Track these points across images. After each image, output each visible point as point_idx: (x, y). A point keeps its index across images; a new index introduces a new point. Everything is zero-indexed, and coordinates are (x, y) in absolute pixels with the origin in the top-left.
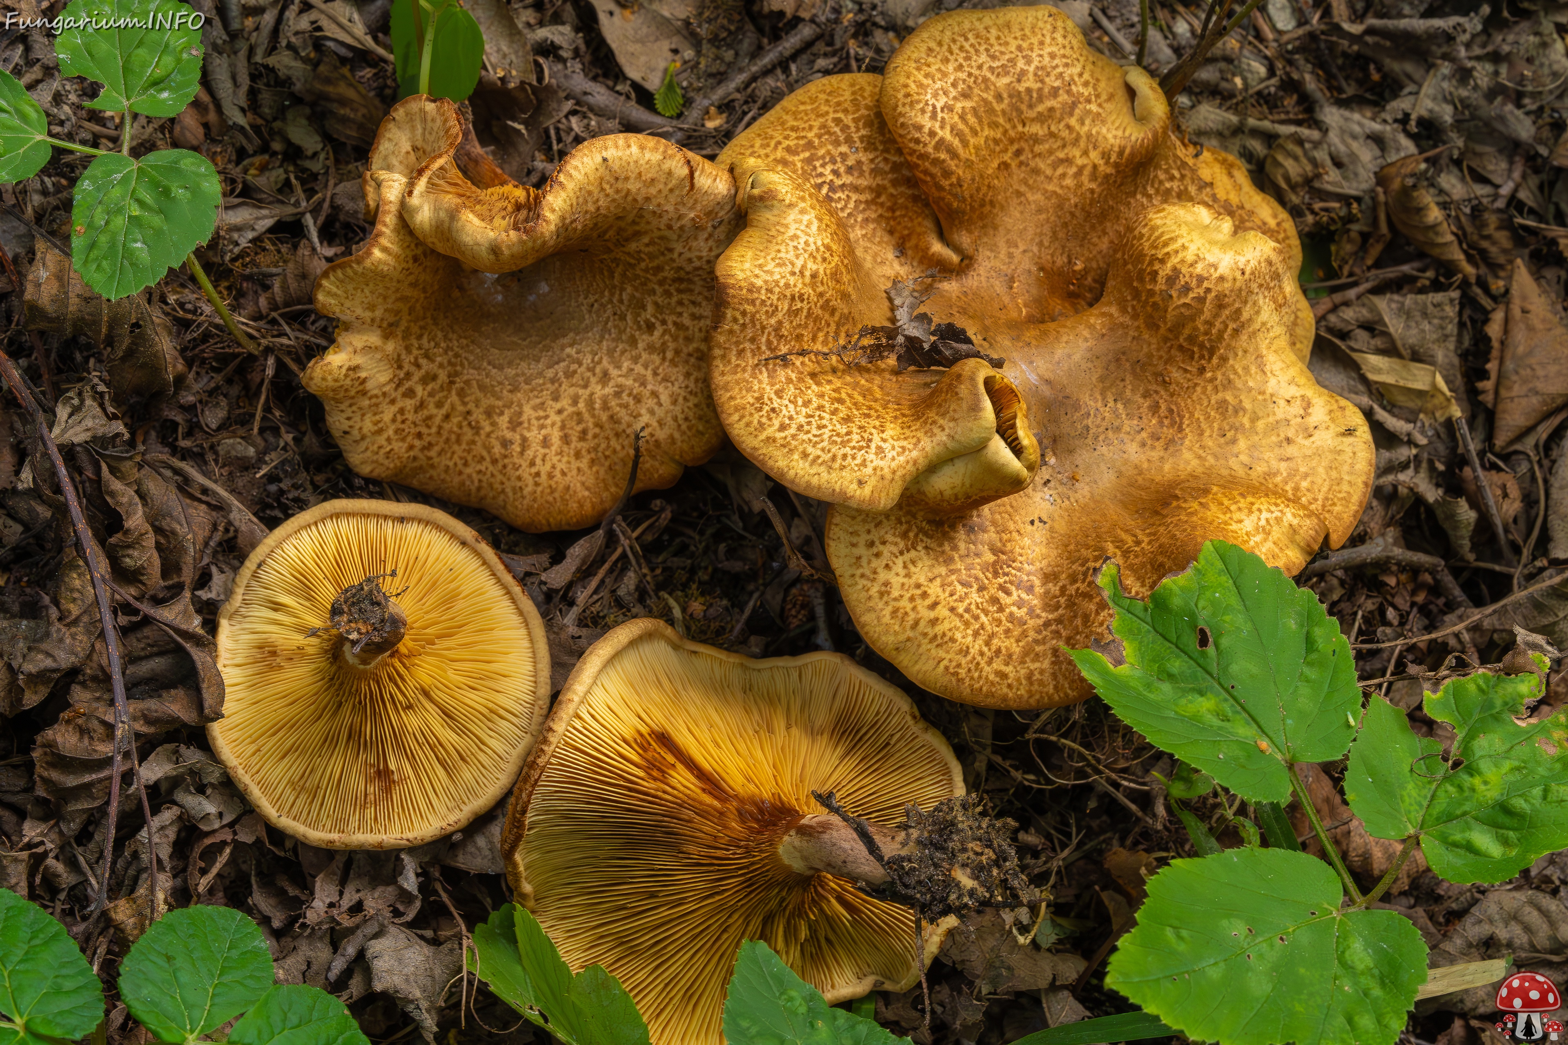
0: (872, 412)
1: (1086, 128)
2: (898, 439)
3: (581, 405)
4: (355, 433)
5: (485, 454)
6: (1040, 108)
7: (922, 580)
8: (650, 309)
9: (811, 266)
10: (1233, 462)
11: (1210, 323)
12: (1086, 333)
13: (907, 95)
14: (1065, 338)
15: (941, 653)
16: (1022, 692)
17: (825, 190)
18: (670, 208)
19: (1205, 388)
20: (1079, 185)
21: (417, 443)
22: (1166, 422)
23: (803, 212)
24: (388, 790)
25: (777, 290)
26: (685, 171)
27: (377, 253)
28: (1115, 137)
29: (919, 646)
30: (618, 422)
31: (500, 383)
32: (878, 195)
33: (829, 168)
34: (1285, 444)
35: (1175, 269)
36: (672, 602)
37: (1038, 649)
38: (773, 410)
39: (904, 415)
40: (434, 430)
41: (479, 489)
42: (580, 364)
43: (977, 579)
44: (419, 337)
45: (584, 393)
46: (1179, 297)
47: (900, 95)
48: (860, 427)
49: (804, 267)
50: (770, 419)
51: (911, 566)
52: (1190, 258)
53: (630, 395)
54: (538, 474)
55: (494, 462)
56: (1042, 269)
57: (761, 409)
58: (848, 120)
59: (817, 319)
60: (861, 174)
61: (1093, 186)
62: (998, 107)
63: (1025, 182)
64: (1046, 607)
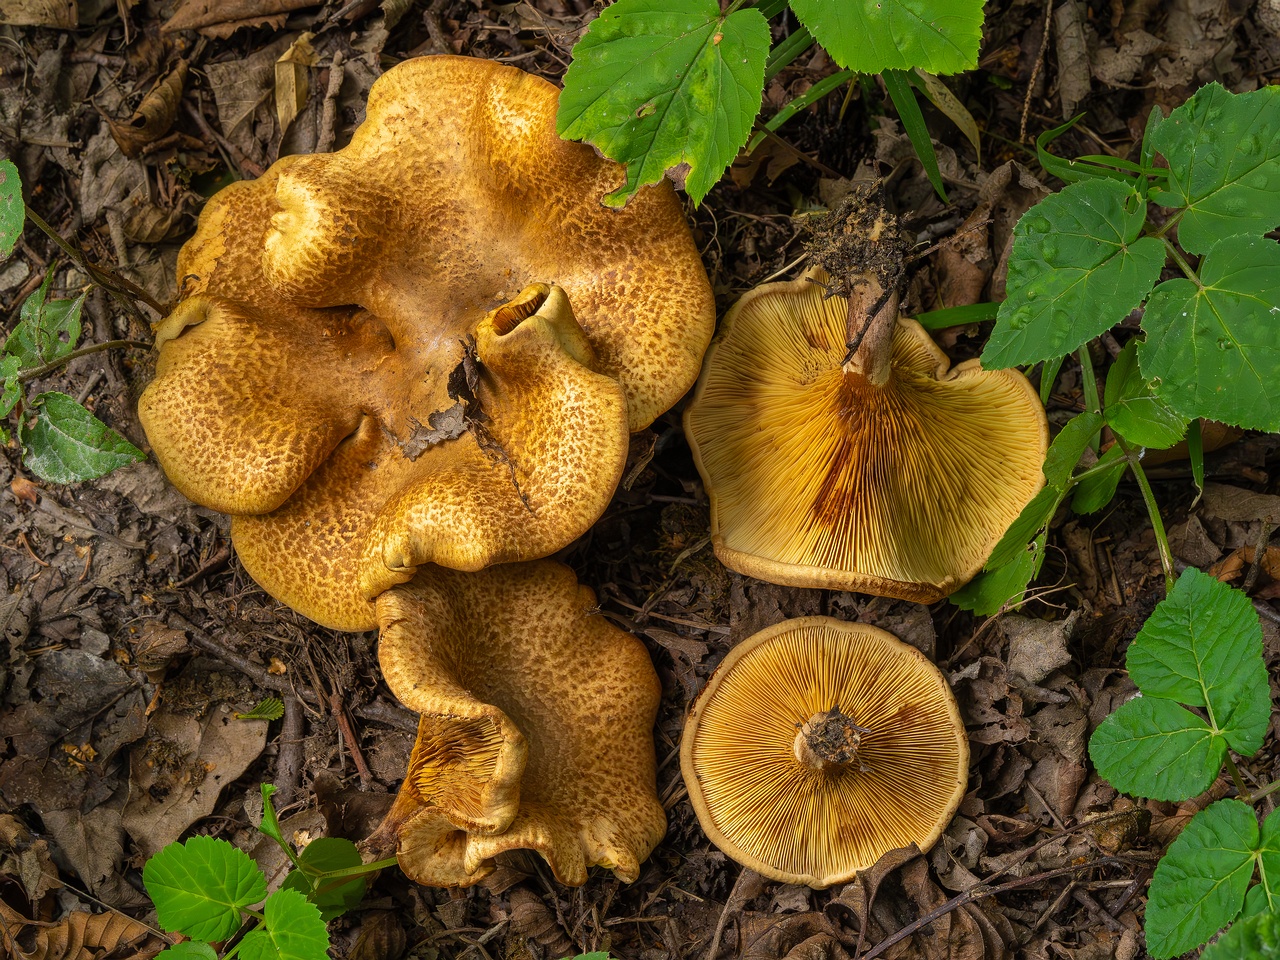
0: (544, 418)
1: (232, 352)
2: (564, 388)
3: (564, 672)
4: (645, 836)
5: (621, 737)
6: (231, 390)
7: (641, 350)
8: (483, 639)
9: (450, 499)
10: (458, 159)
11: (364, 204)
12: (395, 300)
13: (265, 488)
14: (405, 314)
15: (689, 320)
16: (688, 257)
17: (349, 534)
18: (424, 632)
19: (408, 197)
20: (277, 345)
21: (633, 789)
22: (442, 219)
23: (410, 519)
24: (914, 708)
25: (479, 517)
26: (396, 627)
27: (541, 840)
28: (230, 329)
29: (688, 338)
30: (567, 640)
31: (569, 740)
32: (337, 493)
33: (329, 538)
34: (429, 125)
35: (334, 242)
36: (678, 561)
37: (655, 254)
38: (568, 492)
39: (540, 393)
40: (619, 780)
41: (644, 735)
42: (535, 683)
43: (624, 312)
44: (566, 806)
45: (556, 673)
46: (355, 232)
47: (267, 494)
48: (564, 420)
49: (454, 504)
50: (577, 491)
51: (634, 362)
52: (322, 232)
53: (546, 637)
54: (625, 689)
55: (624, 727)
56: (346, 356)
57: (571, 502)
58: (284, 537)
59: (484, 484)
60: (325, 512)
61: (271, 334)
62: (243, 422)
63: (288, 386)
64: (622, 258)
